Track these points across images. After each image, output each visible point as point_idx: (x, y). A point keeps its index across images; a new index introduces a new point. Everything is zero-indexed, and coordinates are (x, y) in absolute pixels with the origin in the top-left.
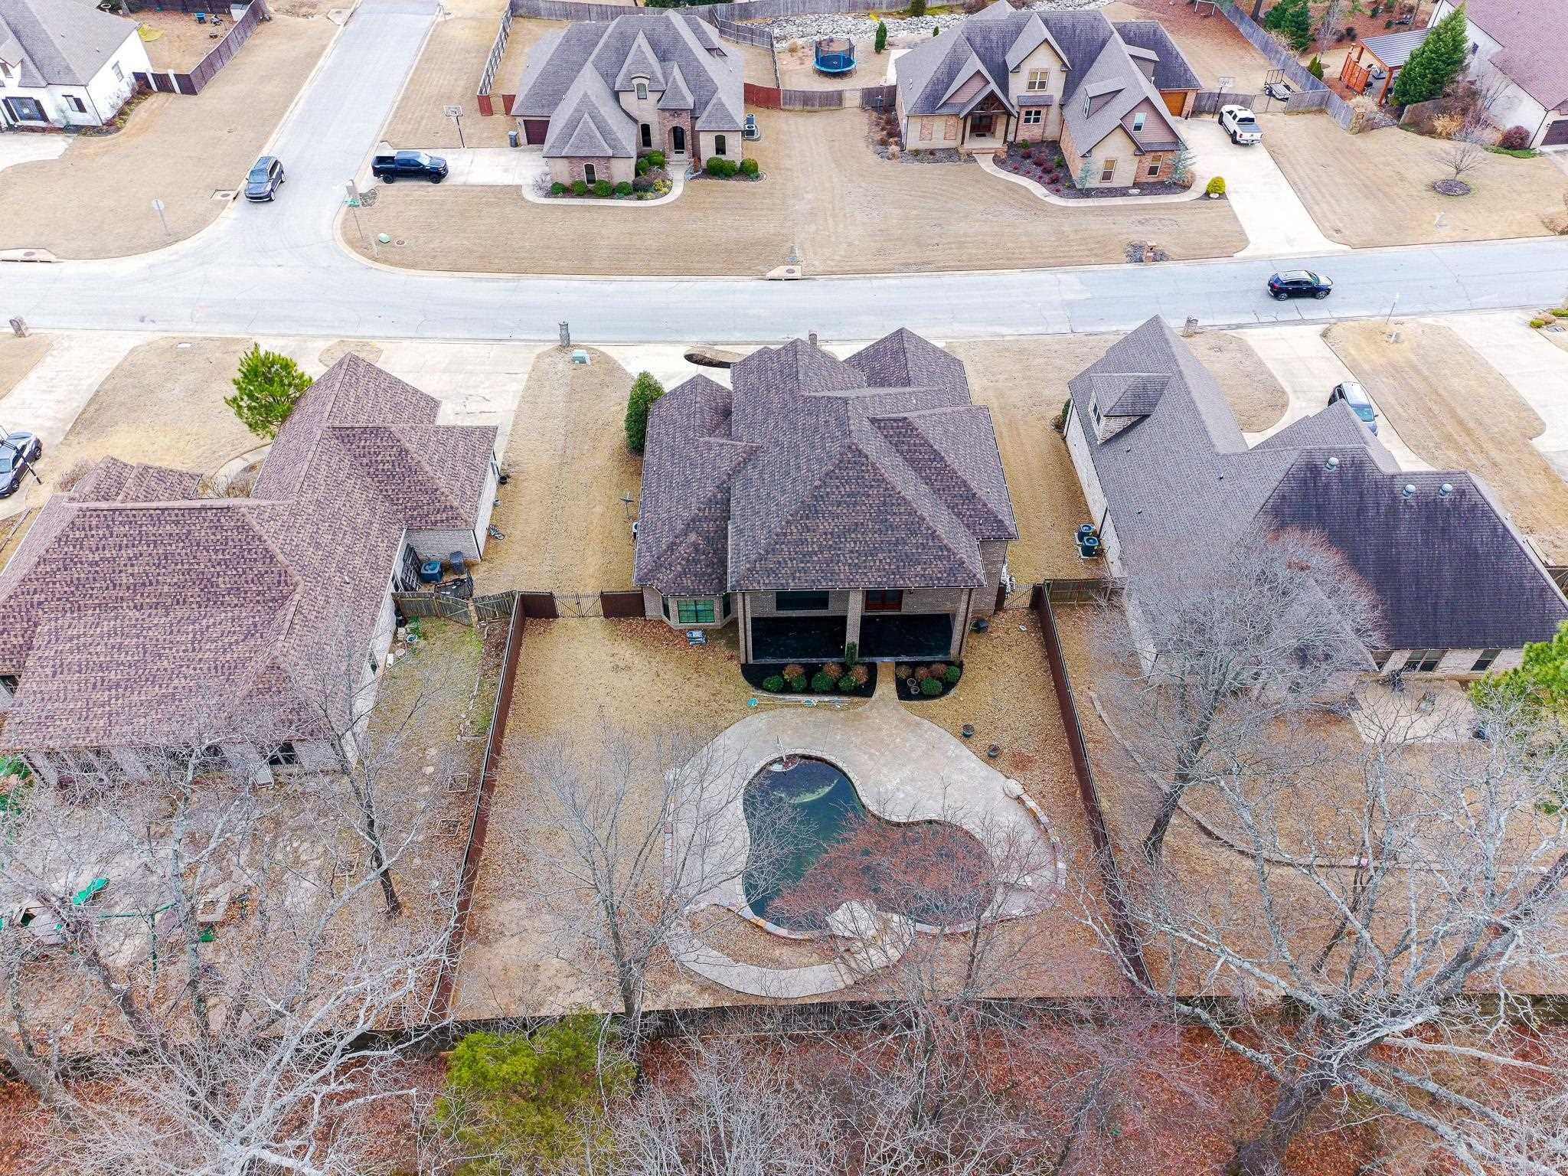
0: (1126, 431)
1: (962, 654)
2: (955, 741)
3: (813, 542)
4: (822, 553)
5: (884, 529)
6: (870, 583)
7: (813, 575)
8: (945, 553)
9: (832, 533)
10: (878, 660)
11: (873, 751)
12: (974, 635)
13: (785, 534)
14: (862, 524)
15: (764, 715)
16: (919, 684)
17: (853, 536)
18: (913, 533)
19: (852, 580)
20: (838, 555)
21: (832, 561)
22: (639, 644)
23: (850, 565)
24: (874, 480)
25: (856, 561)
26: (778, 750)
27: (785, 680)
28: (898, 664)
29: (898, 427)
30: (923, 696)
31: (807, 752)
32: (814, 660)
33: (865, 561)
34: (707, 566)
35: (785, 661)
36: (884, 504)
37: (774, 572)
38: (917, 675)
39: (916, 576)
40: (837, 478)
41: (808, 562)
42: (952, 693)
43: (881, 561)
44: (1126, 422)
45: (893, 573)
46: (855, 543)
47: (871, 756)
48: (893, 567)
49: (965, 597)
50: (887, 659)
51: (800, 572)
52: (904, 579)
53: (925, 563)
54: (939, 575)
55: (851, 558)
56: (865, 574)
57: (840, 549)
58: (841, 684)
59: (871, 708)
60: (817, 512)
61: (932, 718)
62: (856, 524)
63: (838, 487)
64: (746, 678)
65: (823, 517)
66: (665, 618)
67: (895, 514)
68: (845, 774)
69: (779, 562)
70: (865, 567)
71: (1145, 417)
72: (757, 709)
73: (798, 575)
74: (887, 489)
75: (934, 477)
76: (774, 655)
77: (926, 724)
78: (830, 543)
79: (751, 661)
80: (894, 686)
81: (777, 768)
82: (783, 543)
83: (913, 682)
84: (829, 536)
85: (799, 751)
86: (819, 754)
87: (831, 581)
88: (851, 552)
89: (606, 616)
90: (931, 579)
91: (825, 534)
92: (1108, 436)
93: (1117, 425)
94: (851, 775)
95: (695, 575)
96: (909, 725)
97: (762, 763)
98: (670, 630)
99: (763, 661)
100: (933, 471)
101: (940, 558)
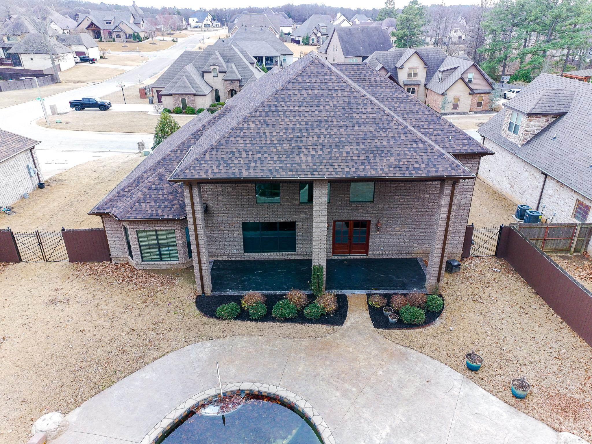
0: (545, 130)
1: (441, 284)
2: (458, 376)
3: (273, 136)
4: (281, 145)
5: (350, 125)
6: (337, 173)
7: (270, 165)
8: (421, 145)
9: (293, 128)
10: (348, 293)
11: (347, 386)
12: (447, 275)
13: (242, 129)
14: (326, 121)
15: (208, 344)
16: (397, 312)
17: (316, 130)
18: (382, 128)
19: (315, 170)
20: (300, 148)
21: (292, 153)
23: (313, 156)
24: (337, 86)
25: (320, 152)
26: (216, 384)
27: (241, 308)
28: (368, 295)
29: (358, 70)
30: (401, 324)
31: (256, 387)
32: (278, 293)
33: (330, 153)
34: (170, 193)
35: (244, 293)
36: (350, 104)
37: (225, 162)
38: (393, 304)
39: (390, 166)
40: (300, 84)
41: (265, 153)
42: (438, 322)
43: (348, 153)
45: (363, 164)
46: (319, 137)
47: (345, 393)
48: (362, 158)
49: (445, 199)
50: (357, 292)
51: (255, 162)
52: (376, 170)
53: (398, 155)
54: (417, 166)
55: (314, 149)
56: (331, 165)
57: (301, 142)
58: (306, 311)
59: (343, 336)
60: (277, 110)
61: (421, 349)
62: (320, 121)
63: (299, 91)
64: (199, 308)
65: (284, 114)
66: (129, 258)
67: (361, 112)
68: (308, 420)
69: (233, 153)
70: (330, 158)
73: (253, 164)
74: (352, 93)
75: (396, 105)
77: (414, 355)
78: (291, 136)
79: (208, 291)
80: (367, 315)
81: (212, 411)
82: (238, 136)
83: (389, 310)
84: (290, 131)
85: (247, 386)
86: (272, 390)
87: (291, 170)
88: (315, 144)
89: (72, 260)
90: (407, 169)
91: (286, 129)
92: (529, 137)
93: (537, 124)
94: (317, 420)
95: (155, 201)
96: (392, 355)
97: (190, 404)
98: (133, 270)
99: (222, 293)
100: (395, 100)
101: (415, 150)
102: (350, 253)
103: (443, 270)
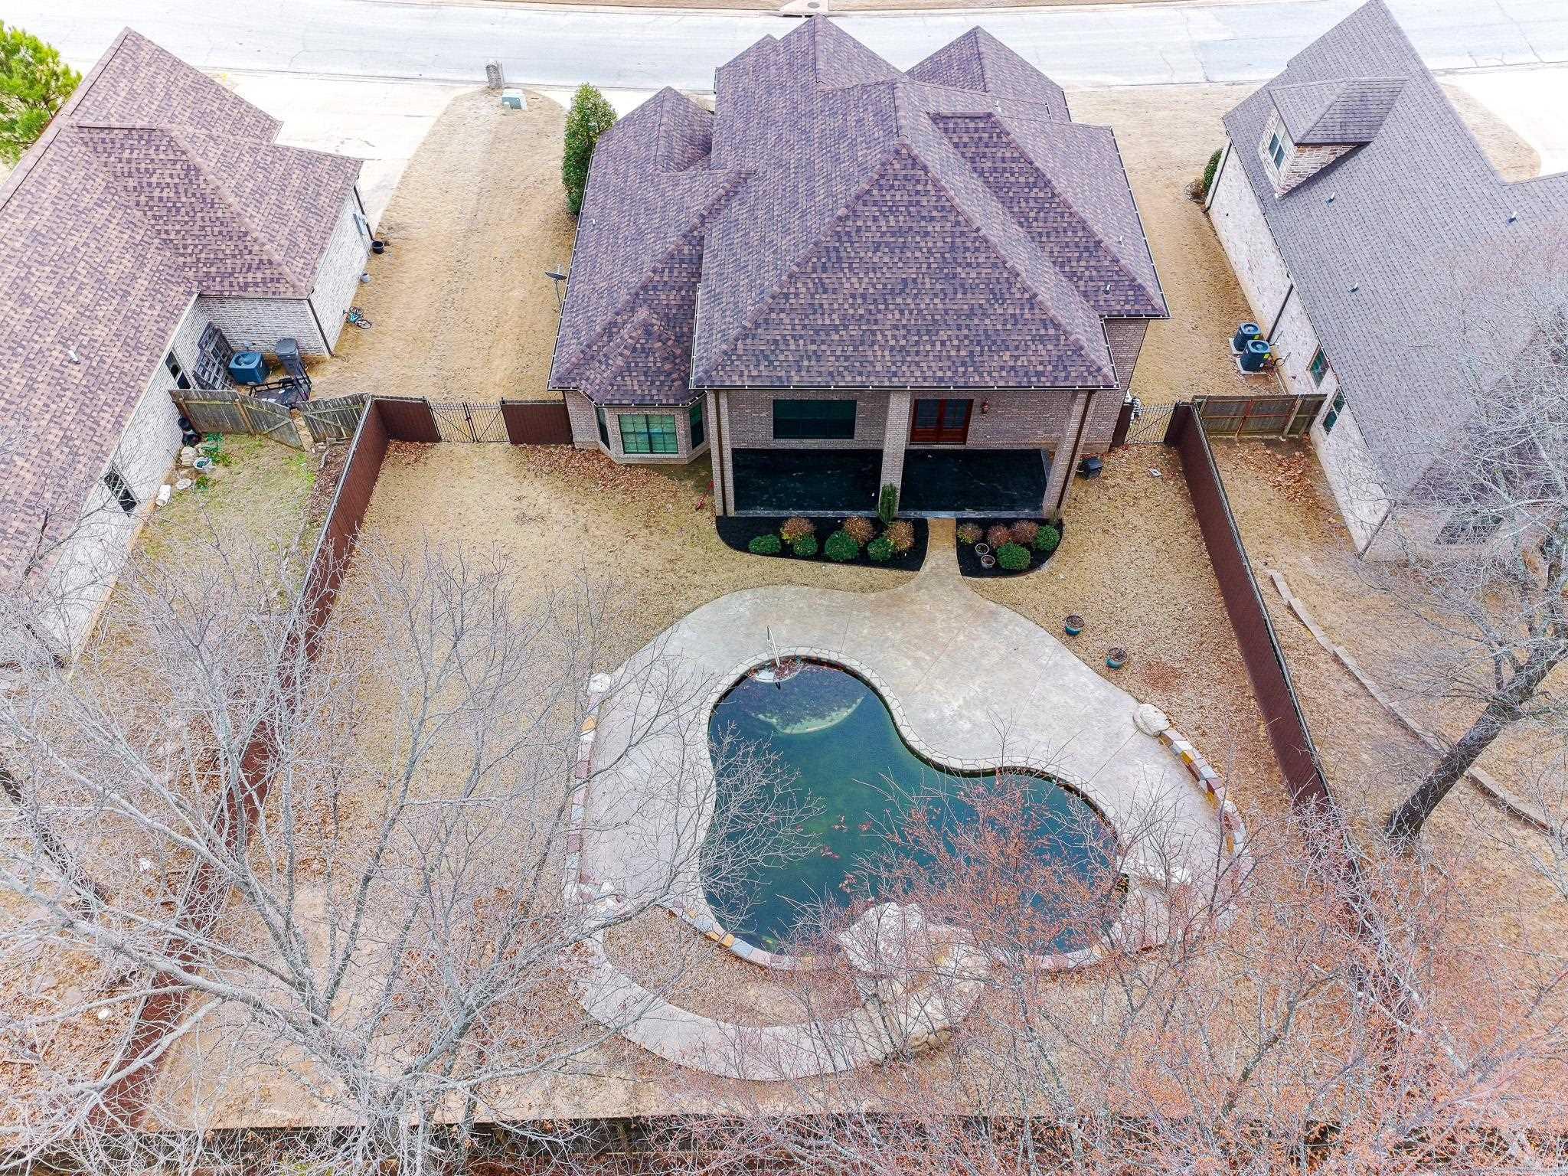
0: (1326, 171)
1: (1064, 507)
2: (1052, 641)
3: (834, 311)
4: (846, 327)
5: (950, 291)
6: (925, 379)
7: (830, 364)
8: (1052, 332)
9: (864, 297)
10: (930, 516)
11: (920, 654)
12: (1079, 482)
13: (786, 296)
14: (914, 281)
15: (748, 595)
16: (993, 553)
17: (899, 300)
18: (998, 298)
19: (895, 374)
20: (873, 333)
21: (862, 343)
22: (561, 484)
23: (892, 348)
24: (936, 208)
25: (903, 342)
26: (767, 648)
27: (783, 542)
28: (961, 522)
29: (976, 130)
30: (999, 571)
31: (813, 653)
32: (830, 514)
33: (917, 342)
34: (665, 359)
35: (784, 513)
36: (953, 248)
37: (766, 358)
38: (992, 539)
39: (1002, 368)
40: (875, 203)
41: (823, 342)
42: (1046, 567)
43: (943, 343)
44: (1326, 156)
45: (964, 364)
46: (902, 312)
47: (917, 662)
48: (963, 353)
49: (1078, 409)
50: (943, 515)
51: (809, 359)
52: (981, 375)
53: (1017, 348)
54: (1040, 368)
55: (894, 337)
56: (917, 364)
57: (876, 322)
58: (872, 550)
59: (919, 588)
60: (839, 259)
61: (1015, 605)
62: (904, 280)
63: (875, 219)
64: (723, 538)
65: (851, 269)
66: (603, 446)
67: (969, 265)
68: (874, 690)
69: (776, 342)
70: (917, 353)
71: (1361, 145)
72: (738, 586)
73: (806, 363)
74: (958, 223)
75: (1032, 214)
76: (768, 505)
77: (1006, 613)
78: (861, 311)
79: (731, 511)
80: (953, 554)
81: (766, 677)
82: (782, 310)
83: (983, 549)
84: (859, 301)
85: (803, 652)
86: (834, 657)
87: (860, 374)
88: (895, 327)
89: (515, 441)
90: (1026, 374)
91: (853, 296)
92: (1295, 182)
93: (1312, 162)
94: (884, 691)
95: (645, 374)
96: (978, 614)
97: (742, 670)
98: (611, 465)
99: (751, 513)
100: (1032, 204)
101: (1042, 340)
102: (938, 441)
103: (1072, 475)
